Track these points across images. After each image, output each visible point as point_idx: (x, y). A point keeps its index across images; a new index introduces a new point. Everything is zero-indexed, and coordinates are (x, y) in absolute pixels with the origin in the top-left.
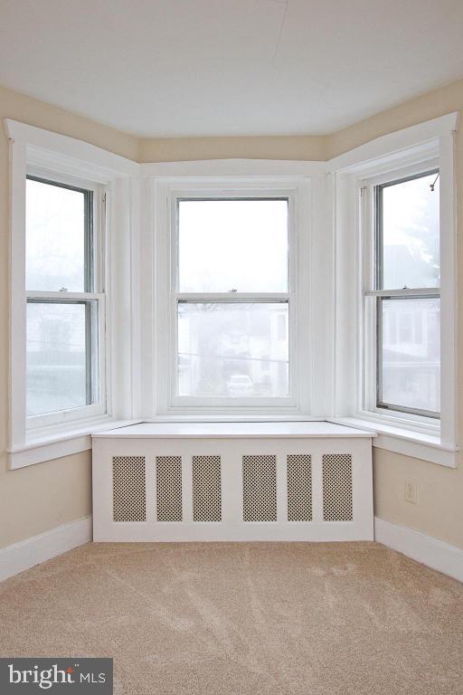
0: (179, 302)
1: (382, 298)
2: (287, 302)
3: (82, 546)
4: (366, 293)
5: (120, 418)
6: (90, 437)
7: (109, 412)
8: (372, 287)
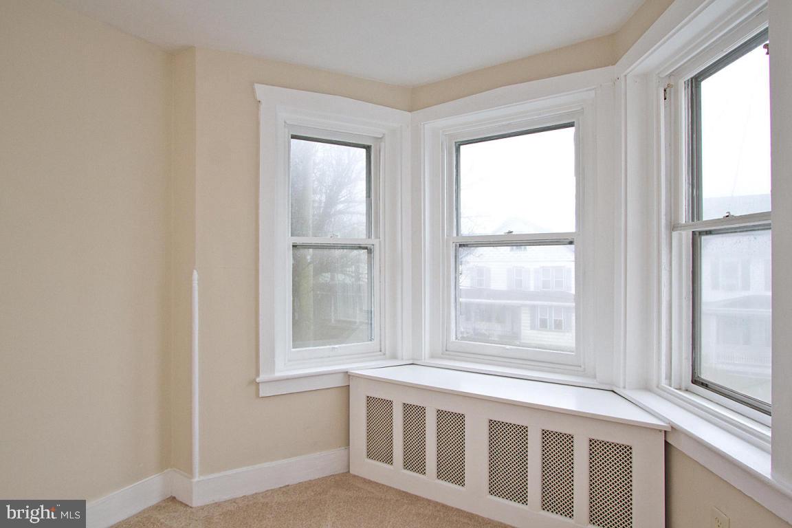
0: (460, 245)
1: (701, 233)
2: (571, 243)
3: (338, 475)
4: (673, 227)
5: (394, 357)
6: (347, 375)
7: (383, 350)
8: (684, 217)
